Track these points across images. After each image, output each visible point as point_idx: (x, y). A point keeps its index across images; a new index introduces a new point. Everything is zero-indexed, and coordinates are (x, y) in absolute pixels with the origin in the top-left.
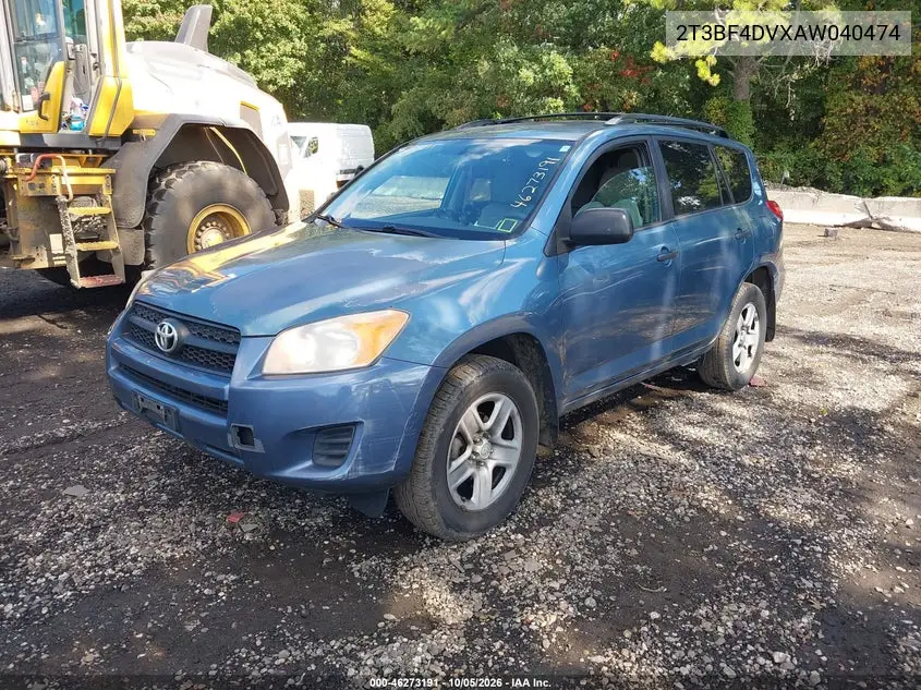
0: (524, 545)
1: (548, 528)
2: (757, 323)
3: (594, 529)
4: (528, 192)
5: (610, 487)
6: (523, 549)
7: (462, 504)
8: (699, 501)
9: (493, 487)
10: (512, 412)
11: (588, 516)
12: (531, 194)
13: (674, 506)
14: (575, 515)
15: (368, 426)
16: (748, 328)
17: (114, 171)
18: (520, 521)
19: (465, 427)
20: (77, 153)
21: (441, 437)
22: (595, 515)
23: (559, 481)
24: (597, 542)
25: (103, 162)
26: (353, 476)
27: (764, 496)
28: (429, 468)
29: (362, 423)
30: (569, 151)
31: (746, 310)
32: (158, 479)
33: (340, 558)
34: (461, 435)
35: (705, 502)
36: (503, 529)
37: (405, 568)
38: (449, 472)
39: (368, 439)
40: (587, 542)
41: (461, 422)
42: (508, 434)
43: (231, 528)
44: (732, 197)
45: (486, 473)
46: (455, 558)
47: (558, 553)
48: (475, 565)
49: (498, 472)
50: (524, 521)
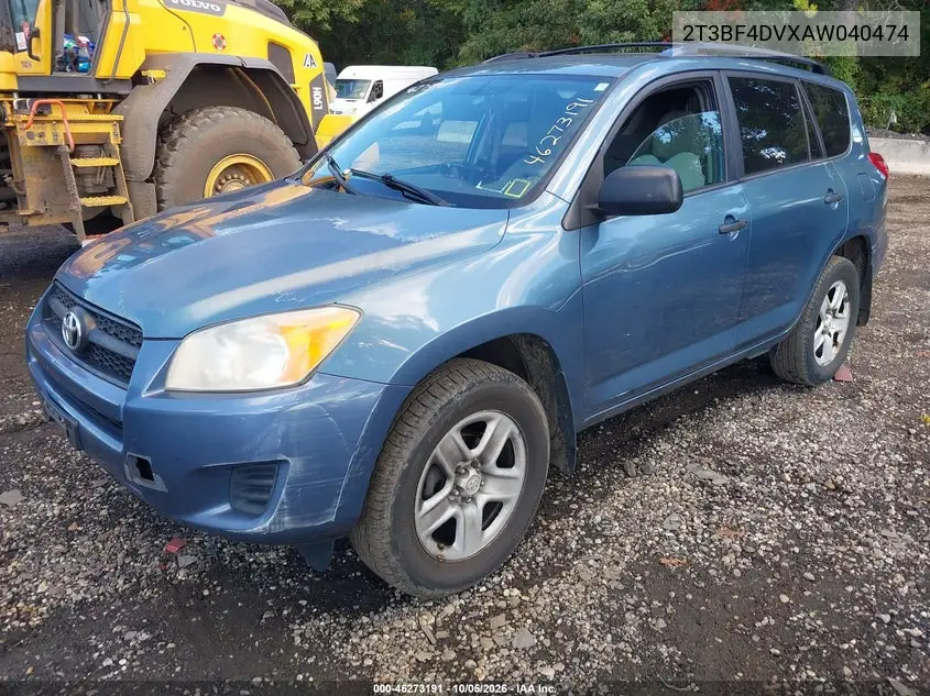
0: (520, 606)
1: (555, 581)
2: (847, 305)
3: (613, 585)
4: (548, 143)
5: (643, 520)
6: (516, 613)
7: (438, 552)
8: (756, 546)
9: (484, 529)
10: (512, 433)
11: (609, 565)
12: (551, 147)
13: (722, 552)
14: (591, 562)
15: (295, 465)
16: (834, 311)
17: (122, 118)
18: (520, 568)
19: (442, 458)
20: (84, 98)
21: (406, 473)
22: (617, 563)
23: (580, 509)
24: (614, 605)
25: (112, 108)
26: (277, 529)
27: (842, 543)
28: (388, 514)
29: (287, 461)
30: (607, 90)
31: (834, 289)
32: (105, 486)
33: (285, 612)
34: (437, 466)
35: (763, 547)
36: (496, 579)
37: (360, 633)
38: (418, 515)
39: (294, 482)
40: (601, 604)
41: (437, 450)
42: (506, 460)
43: (164, 561)
44: (823, 149)
45: (475, 511)
46: (428, 620)
47: (559, 621)
48: (451, 632)
49: (492, 509)
50: (525, 568)
